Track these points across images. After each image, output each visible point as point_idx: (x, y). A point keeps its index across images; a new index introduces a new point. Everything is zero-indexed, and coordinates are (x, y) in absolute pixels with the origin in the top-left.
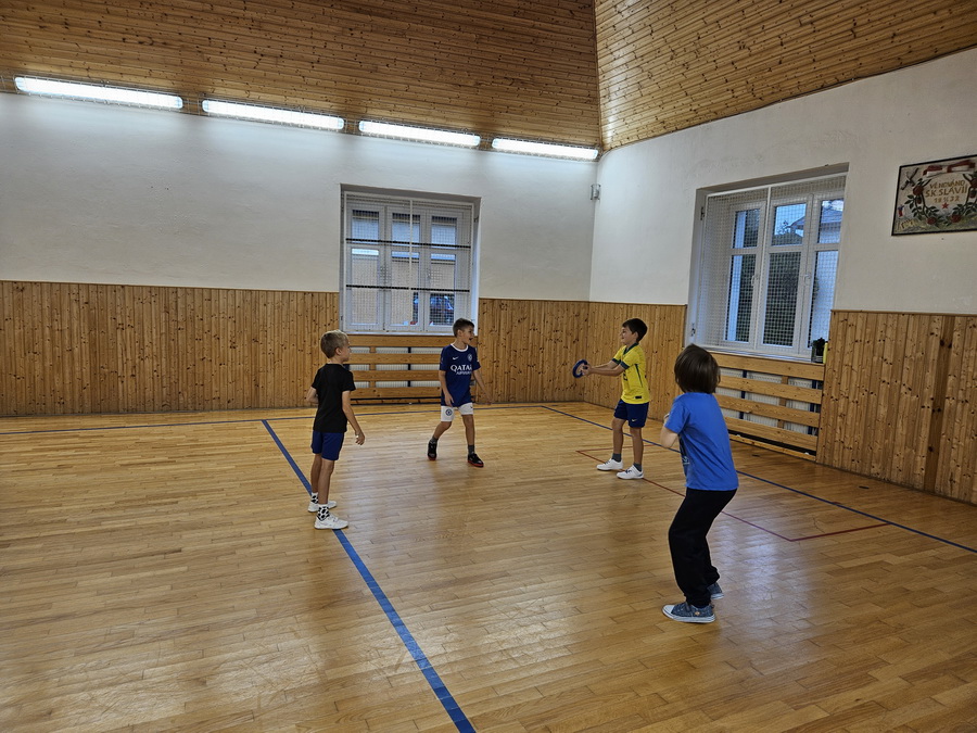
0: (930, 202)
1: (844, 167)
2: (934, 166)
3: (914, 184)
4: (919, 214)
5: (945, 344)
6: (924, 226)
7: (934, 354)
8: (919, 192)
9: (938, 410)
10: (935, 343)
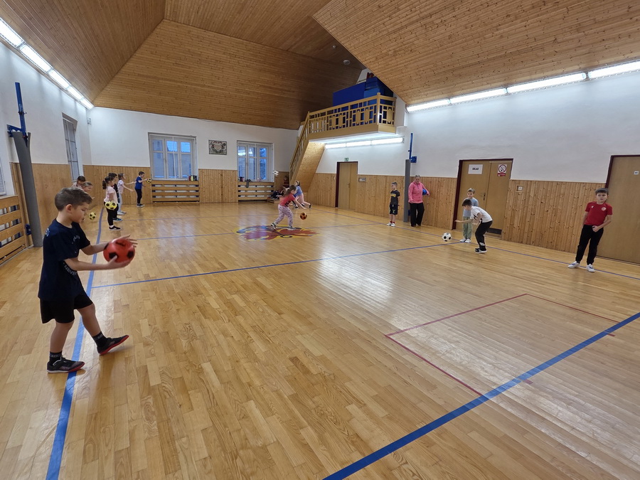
0: (215, 148)
1: (195, 137)
2: (215, 142)
3: (212, 144)
4: (213, 150)
6: (214, 153)
9: (222, 187)
10: (220, 175)
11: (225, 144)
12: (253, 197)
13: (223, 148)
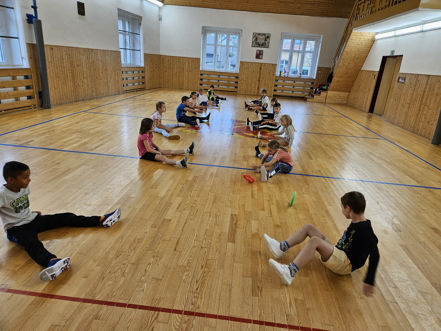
0: (258, 41)
1: (242, 30)
2: (259, 34)
3: (256, 36)
4: (256, 43)
5: (260, 69)
6: (257, 46)
7: (259, 70)
8: (256, 38)
9: (259, 81)
10: (259, 68)
11: (268, 37)
12: (289, 93)
13: (266, 40)
